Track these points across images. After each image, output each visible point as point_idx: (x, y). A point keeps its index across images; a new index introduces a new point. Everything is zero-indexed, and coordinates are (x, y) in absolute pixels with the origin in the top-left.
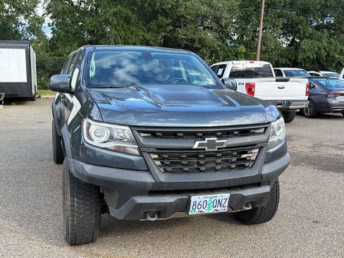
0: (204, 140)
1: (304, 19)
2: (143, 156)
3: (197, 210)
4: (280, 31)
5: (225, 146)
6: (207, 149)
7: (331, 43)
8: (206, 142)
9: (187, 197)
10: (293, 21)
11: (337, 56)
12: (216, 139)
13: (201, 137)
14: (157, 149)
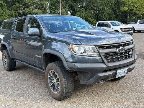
0: (120, 48)
1: (76, 4)
2: (101, 57)
3: (118, 76)
4: (68, 9)
5: (125, 50)
6: (121, 52)
7: (86, 14)
8: (120, 49)
9: (115, 71)
10: (72, 5)
11: (89, 18)
12: (123, 47)
13: (118, 47)
14: (105, 53)
